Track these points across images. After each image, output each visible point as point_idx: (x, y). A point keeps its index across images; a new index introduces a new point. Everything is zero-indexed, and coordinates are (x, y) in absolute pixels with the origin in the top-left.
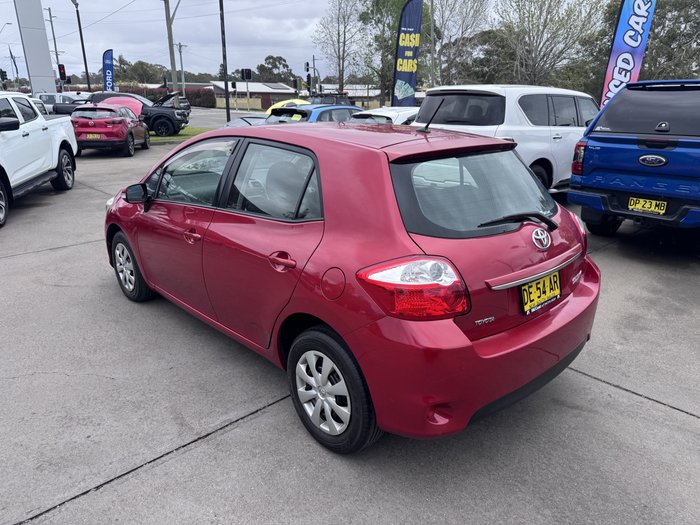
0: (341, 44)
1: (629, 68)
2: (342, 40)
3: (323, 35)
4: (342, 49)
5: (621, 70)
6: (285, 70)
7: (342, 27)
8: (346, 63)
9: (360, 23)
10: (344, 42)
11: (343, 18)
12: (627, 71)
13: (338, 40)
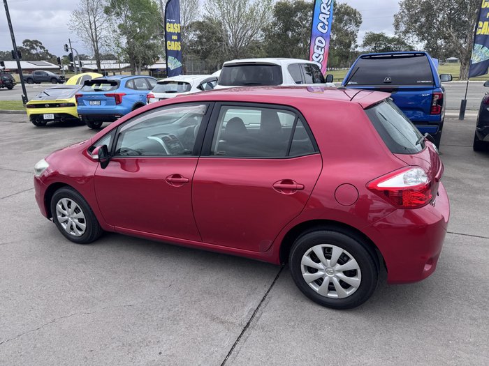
0: (93, 31)
1: (323, 46)
2: (93, 27)
3: (77, 23)
4: (94, 34)
5: (318, 47)
6: (42, 50)
7: (92, 18)
8: (99, 45)
9: (105, 15)
10: (96, 29)
11: (92, 11)
12: (322, 48)
13: (91, 27)
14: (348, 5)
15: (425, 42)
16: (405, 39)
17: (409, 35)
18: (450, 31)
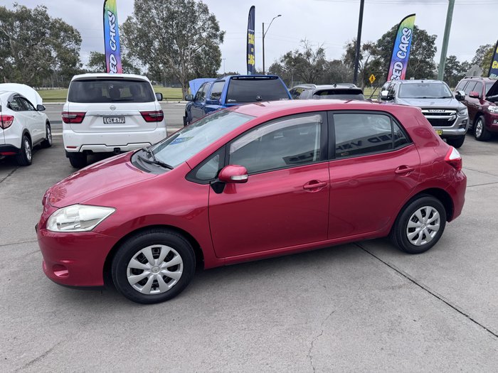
14: (63, 20)
15: (148, 66)
16: (130, 61)
17: (133, 57)
18: (168, 57)
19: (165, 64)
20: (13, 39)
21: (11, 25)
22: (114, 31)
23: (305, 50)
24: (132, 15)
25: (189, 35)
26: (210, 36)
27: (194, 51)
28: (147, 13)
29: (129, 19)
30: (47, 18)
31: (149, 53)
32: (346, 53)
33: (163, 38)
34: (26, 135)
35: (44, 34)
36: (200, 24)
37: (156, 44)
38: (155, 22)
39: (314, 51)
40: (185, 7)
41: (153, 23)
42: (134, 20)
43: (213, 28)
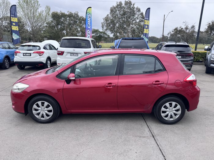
5: (88, 34)
14: (83, 17)
15: (113, 34)
16: (106, 32)
17: (107, 31)
18: (121, 30)
19: (120, 33)
20: (66, 24)
21: (66, 19)
22: (90, 20)
23: (185, 27)
24: (109, 14)
25: (131, 21)
26: (140, 21)
27: (133, 28)
28: (115, 13)
29: (108, 15)
30: (78, 16)
31: (114, 29)
32: (207, 28)
33: (120, 23)
34: (49, 58)
35: (76, 22)
36: (136, 16)
37: (117, 25)
38: (118, 16)
39: (190, 27)
40: (131, 9)
41: (117, 17)
42: (110, 16)
43: (142, 18)
